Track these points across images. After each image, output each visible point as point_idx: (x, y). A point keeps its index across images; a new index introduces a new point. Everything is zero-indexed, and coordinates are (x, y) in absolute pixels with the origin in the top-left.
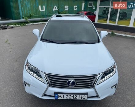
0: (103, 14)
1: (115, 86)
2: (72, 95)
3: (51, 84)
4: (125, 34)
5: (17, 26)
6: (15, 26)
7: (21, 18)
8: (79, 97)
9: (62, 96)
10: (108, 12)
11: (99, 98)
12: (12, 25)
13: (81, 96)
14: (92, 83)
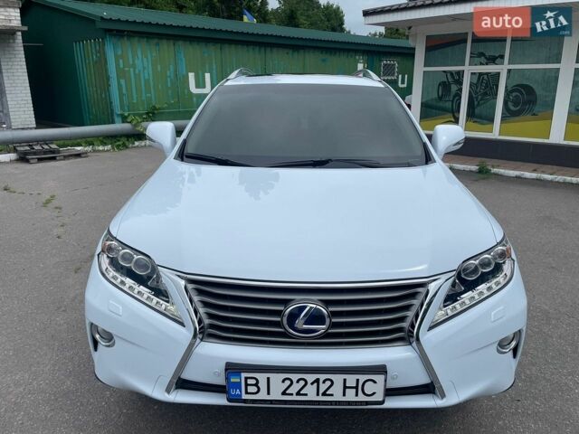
0: (440, 98)
1: (514, 344)
2: (310, 378)
3: (212, 326)
4: (535, 171)
5: (99, 151)
6: (89, 148)
7: (116, 119)
8: (345, 387)
9: (263, 385)
10: (461, 90)
11: (443, 396)
12: (79, 145)
13: (351, 379)
14: (402, 319)
